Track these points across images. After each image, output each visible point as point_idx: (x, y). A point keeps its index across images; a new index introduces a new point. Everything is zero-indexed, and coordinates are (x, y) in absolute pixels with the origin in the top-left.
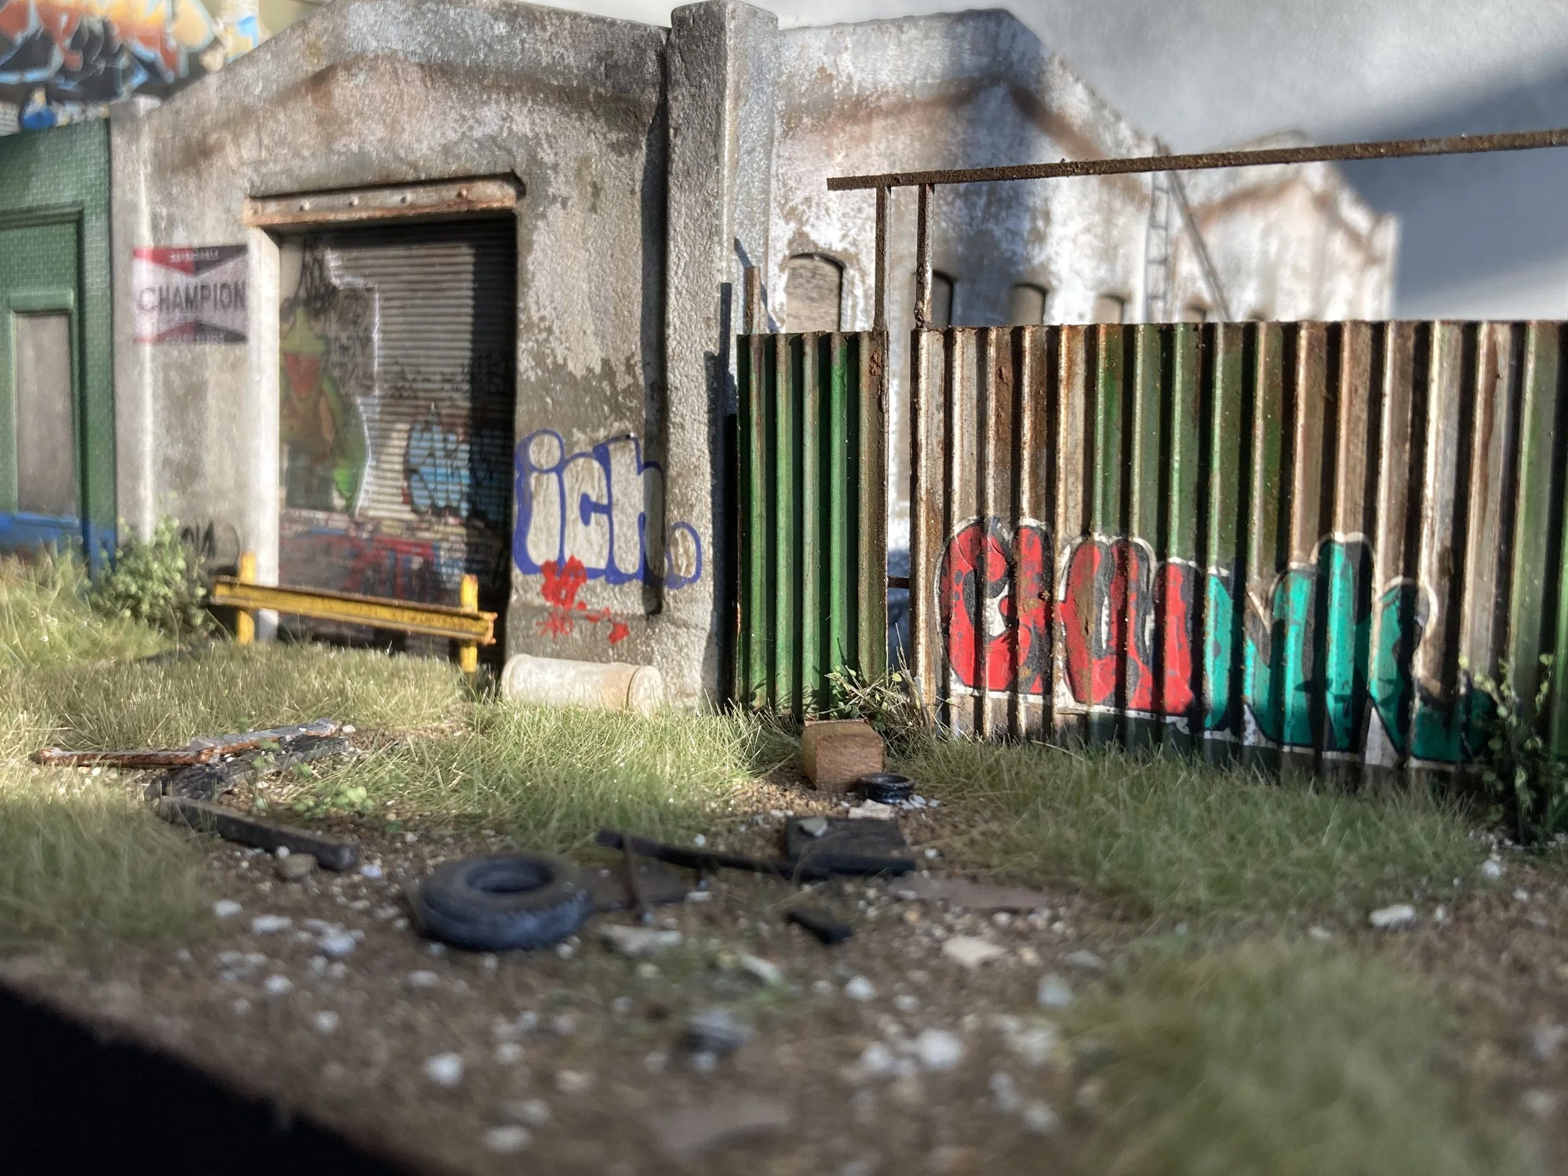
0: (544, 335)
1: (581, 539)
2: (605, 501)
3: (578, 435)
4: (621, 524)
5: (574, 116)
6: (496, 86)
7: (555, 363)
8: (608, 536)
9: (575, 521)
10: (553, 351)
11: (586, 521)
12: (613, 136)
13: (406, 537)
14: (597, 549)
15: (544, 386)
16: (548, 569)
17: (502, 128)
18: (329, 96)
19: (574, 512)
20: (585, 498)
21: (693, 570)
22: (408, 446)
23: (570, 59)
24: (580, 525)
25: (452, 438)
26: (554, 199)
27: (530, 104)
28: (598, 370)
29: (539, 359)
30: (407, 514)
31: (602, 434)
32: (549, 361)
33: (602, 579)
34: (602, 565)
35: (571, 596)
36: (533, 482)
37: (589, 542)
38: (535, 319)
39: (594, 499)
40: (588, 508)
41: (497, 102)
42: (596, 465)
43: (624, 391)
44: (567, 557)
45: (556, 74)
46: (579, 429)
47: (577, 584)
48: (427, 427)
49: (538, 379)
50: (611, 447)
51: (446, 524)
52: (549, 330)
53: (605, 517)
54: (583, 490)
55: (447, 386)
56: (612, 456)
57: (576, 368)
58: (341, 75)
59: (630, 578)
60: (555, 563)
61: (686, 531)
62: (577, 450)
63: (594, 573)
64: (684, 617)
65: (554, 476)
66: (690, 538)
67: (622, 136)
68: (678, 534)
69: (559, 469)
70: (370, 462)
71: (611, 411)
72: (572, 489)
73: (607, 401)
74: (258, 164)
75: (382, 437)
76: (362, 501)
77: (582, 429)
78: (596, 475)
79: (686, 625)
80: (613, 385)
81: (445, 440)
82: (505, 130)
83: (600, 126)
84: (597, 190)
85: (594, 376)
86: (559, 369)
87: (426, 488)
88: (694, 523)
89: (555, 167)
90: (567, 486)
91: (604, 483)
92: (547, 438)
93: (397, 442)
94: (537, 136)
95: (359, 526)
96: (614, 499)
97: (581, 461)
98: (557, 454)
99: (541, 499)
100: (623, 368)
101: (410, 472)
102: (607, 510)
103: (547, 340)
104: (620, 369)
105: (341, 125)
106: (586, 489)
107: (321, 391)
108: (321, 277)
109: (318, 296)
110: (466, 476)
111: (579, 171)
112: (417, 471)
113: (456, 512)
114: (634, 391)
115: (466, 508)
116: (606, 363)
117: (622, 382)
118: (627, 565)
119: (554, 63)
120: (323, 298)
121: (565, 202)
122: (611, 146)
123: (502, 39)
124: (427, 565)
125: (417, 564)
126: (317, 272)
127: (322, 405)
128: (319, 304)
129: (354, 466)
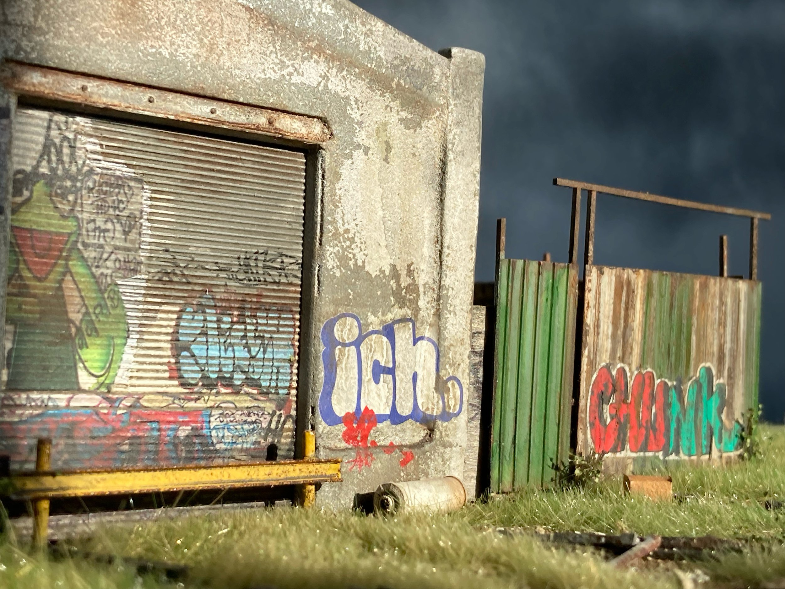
0: (348, 243)
1: (373, 395)
2: (391, 366)
3: (371, 318)
4: (402, 381)
5: (379, 93)
6: (319, 50)
7: (356, 264)
8: (392, 391)
9: (369, 380)
10: (354, 255)
11: (377, 381)
12: (404, 114)
14: (384, 400)
15: (345, 281)
16: (348, 419)
17: (319, 83)
19: (368, 374)
20: (376, 364)
21: (458, 407)
22: (177, 325)
23: (382, 53)
24: (373, 383)
25: (226, 319)
26: (359, 146)
27: (345, 73)
28: (388, 271)
29: (343, 260)
30: (174, 387)
31: (389, 317)
32: (351, 263)
33: (388, 422)
34: (388, 412)
35: (365, 438)
36: (337, 352)
37: (379, 395)
38: (341, 230)
39: (383, 364)
40: (378, 371)
41: (317, 62)
42: (385, 339)
43: (406, 288)
44: (363, 408)
45: (370, 60)
46: (373, 313)
47: (369, 429)
48: (201, 308)
49: (343, 275)
50: (396, 326)
51: (218, 393)
52: (352, 240)
53: (390, 377)
54: (375, 358)
55: (223, 275)
56: (396, 333)
57: (372, 269)
59: (406, 418)
60: (354, 414)
61: (455, 382)
62: (371, 329)
63: (381, 418)
64: (451, 440)
65: (353, 348)
66: (457, 386)
67: (409, 117)
68: (449, 384)
69: (357, 343)
70: (133, 341)
71: (396, 301)
72: (367, 358)
73: (393, 294)
75: (148, 317)
76: (120, 377)
77: (374, 314)
78: (385, 347)
79: (451, 446)
80: (398, 283)
81: (219, 321)
82: (322, 84)
83: (396, 104)
84: (388, 148)
85: (385, 276)
86: (359, 270)
87: (197, 364)
88: (459, 376)
89: (360, 124)
90: (363, 355)
91: (390, 352)
92: (349, 320)
93: (165, 322)
94: (348, 98)
95: (112, 402)
96: (397, 364)
97: (374, 336)
98: (356, 331)
99: (343, 366)
100: (405, 272)
101: (178, 349)
102: (391, 371)
103: (349, 247)
104: (404, 273)
105: (148, 28)
106: (377, 357)
107: (67, 271)
108: (72, 155)
109: (68, 175)
110: (241, 353)
111: (378, 131)
112: (188, 349)
113: (228, 382)
114: (413, 288)
115: (239, 378)
116: (394, 267)
117: (405, 281)
118: (405, 409)
119: (369, 52)
120: (74, 179)
121: (367, 150)
122: (401, 120)
123: (328, 18)
124: (196, 433)
125: (184, 432)
126: (66, 151)
127: (68, 284)
128: (68, 183)
129: (110, 346)
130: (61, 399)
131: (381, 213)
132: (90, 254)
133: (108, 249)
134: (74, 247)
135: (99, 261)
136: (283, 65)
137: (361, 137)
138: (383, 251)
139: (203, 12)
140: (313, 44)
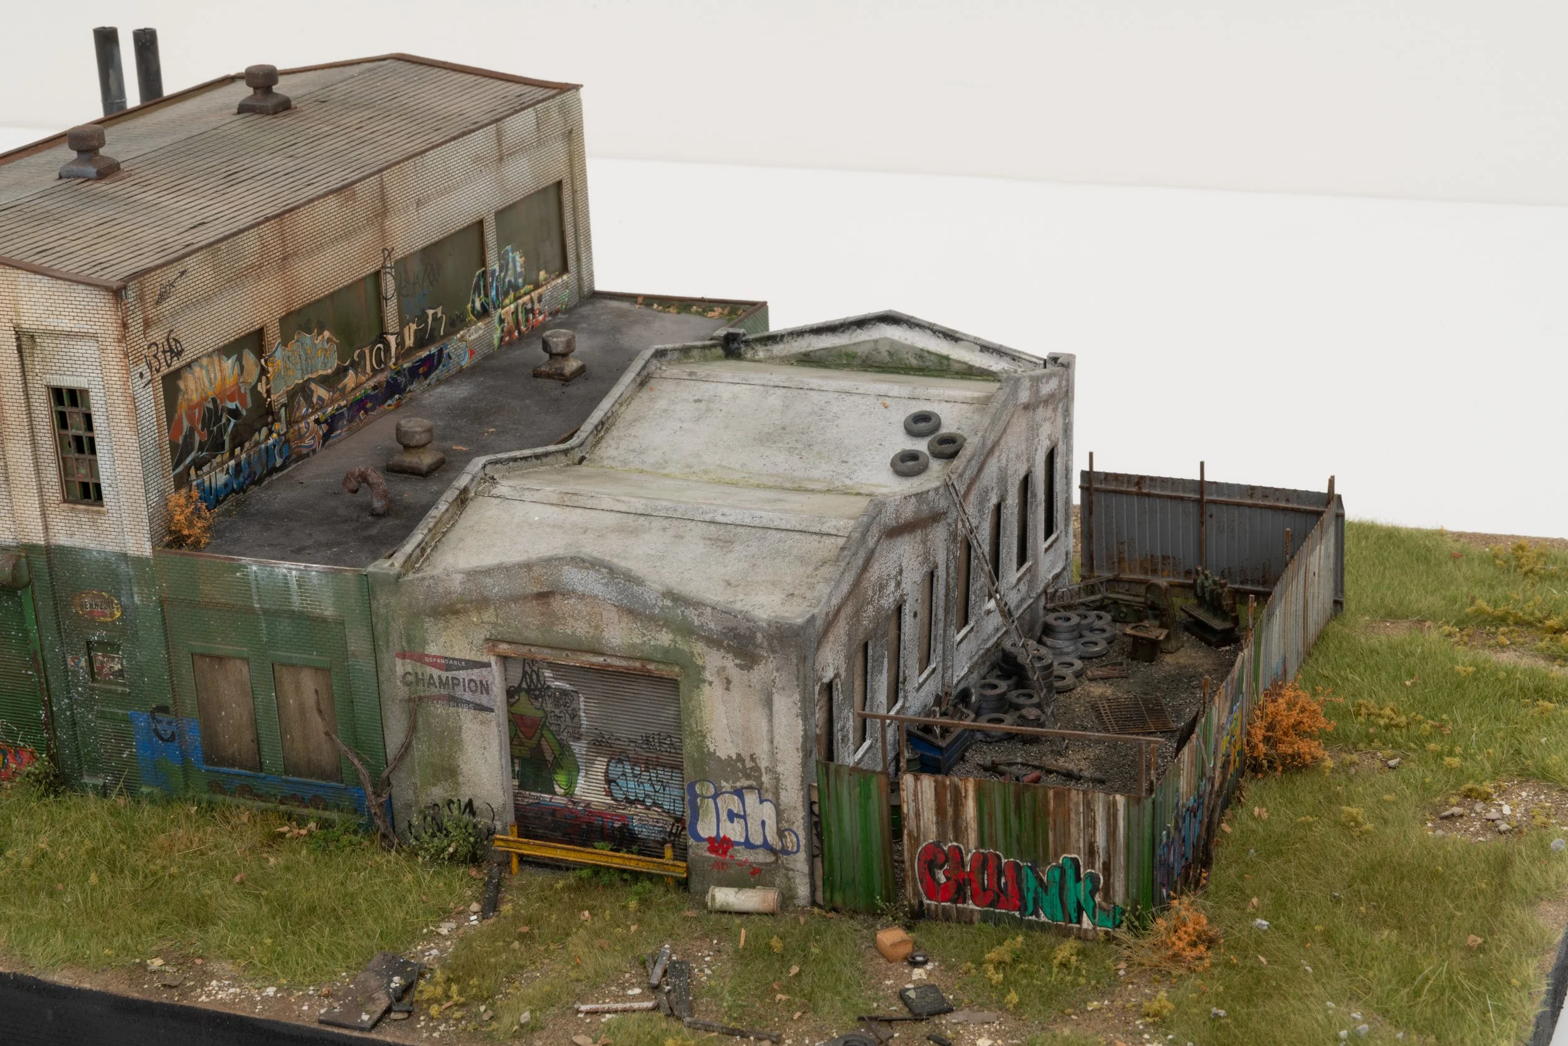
1: (730, 829)
2: (742, 814)
3: (724, 784)
4: (752, 823)
5: (716, 649)
6: (666, 626)
7: (709, 751)
8: (744, 829)
9: (725, 821)
10: (707, 746)
11: (732, 821)
12: (738, 661)
13: (610, 811)
14: (739, 834)
15: (701, 761)
16: (711, 840)
17: (671, 645)
18: (549, 604)
19: (724, 816)
20: (730, 811)
21: (796, 849)
22: (607, 769)
23: (712, 625)
24: (729, 823)
25: (637, 769)
26: (704, 681)
27: (687, 638)
28: (734, 757)
30: (609, 801)
31: (738, 785)
32: (704, 750)
33: (744, 847)
34: (742, 840)
35: (725, 852)
36: (699, 801)
37: (734, 830)
39: (735, 812)
40: (732, 816)
41: (667, 633)
42: (736, 798)
43: (751, 769)
44: (722, 835)
45: (705, 631)
47: (729, 849)
48: (620, 761)
49: (699, 757)
50: (744, 791)
51: (636, 808)
53: (742, 820)
54: (729, 808)
55: (633, 745)
56: (745, 795)
57: (722, 755)
58: (559, 597)
59: (759, 847)
60: (715, 838)
61: (792, 833)
62: (724, 790)
63: (738, 844)
64: (792, 867)
65: (711, 801)
66: (793, 835)
67: (742, 663)
68: (788, 833)
69: (714, 798)
70: (582, 774)
71: (743, 776)
72: (723, 807)
73: (740, 771)
74: (495, 625)
75: (590, 763)
76: (578, 791)
77: (726, 781)
78: (736, 802)
79: (794, 871)
80: (743, 765)
81: (632, 769)
82: (673, 645)
83: (730, 656)
84: (728, 682)
85: (732, 760)
86: (712, 755)
87: (621, 790)
88: (794, 828)
89: (704, 668)
90: (719, 805)
91: (741, 806)
92: (706, 783)
93: (600, 765)
94: (692, 652)
95: (574, 803)
96: (748, 813)
97: (727, 795)
98: (712, 791)
99: (704, 810)
100: (749, 759)
101: (609, 781)
102: (743, 817)
104: (747, 759)
105: (558, 619)
106: (731, 807)
107: (542, 735)
108: (538, 680)
109: (536, 689)
110: (648, 787)
111: (718, 672)
112: (614, 781)
113: (643, 803)
114: (756, 769)
115: (649, 802)
116: (739, 755)
117: (749, 764)
118: (757, 840)
119: (702, 626)
120: (540, 690)
121: (710, 683)
122: (737, 665)
123: (668, 608)
124: (625, 826)
125: (617, 825)
126: (534, 677)
127: (543, 742)
128: (537, 693)
129: (569, 774)
130: (547, 796)
131: (725, 721)
132: (553, 728)
133: (563, 727)
134: (544, 725)
135: (559, 733)
136: (644, 635)
137: (707, 675)
138: (729, 745)
139: (589, 609)
140: (661, 623)
